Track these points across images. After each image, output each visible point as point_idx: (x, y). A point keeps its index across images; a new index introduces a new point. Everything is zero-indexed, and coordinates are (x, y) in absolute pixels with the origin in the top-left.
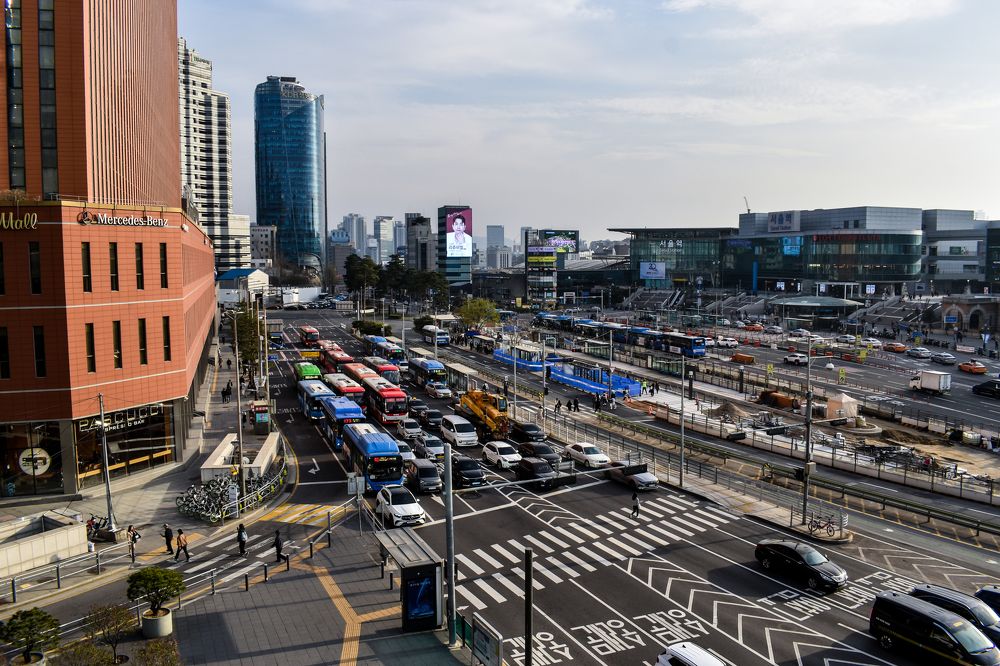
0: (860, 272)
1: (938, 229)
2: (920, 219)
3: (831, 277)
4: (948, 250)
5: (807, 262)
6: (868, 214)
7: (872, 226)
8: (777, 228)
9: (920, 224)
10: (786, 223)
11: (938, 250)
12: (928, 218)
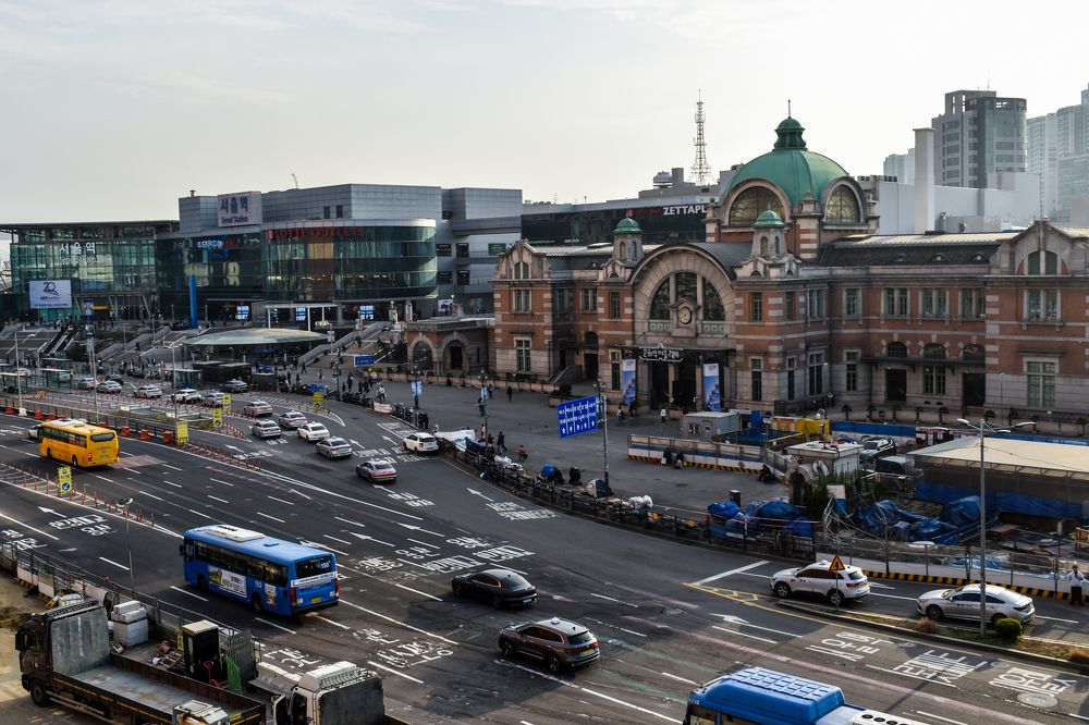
0: (339, 286)
1: (468, 217)
2: (440, 203)
3: (301, 297)
4: (487, 249)
5: (267, 274)
6: (353, 195)
7: (362, 214)
8: (230, 220)
9: (440, 210)
10: (241, 212)
11: (470, 249)
12: (453, 203)
